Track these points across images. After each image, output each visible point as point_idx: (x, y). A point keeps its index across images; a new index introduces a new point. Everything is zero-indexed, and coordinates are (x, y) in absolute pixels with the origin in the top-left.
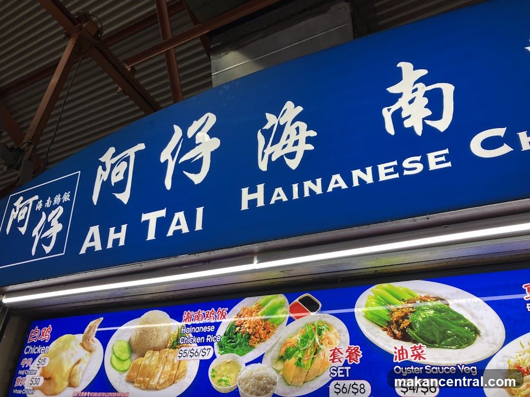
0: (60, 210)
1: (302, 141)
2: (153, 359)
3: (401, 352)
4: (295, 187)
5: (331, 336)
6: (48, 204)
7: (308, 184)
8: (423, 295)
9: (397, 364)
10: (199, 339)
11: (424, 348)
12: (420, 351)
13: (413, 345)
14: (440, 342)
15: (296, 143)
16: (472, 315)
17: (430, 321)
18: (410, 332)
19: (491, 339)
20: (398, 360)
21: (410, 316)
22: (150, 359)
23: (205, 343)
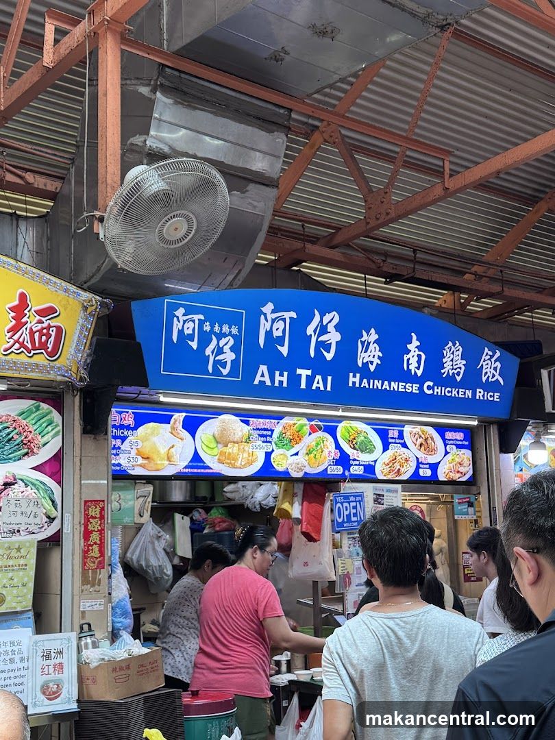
0: (232, 342)
1: (376, 357)
2: (235, 448)
3: (352, 454)
4: (372, 381)
5: (328, 443)
6: (217, 329)
7: (376, 381)
8: (360, 429)
10: (263, 439)
11: (360, 453)
12: (358, 454)
13: (356, 451)
14: (365, 451)
15: (374, 357)
16: (375, 441)
17: (362, 442)
18: (356, 445)
19: (378, 451)
20: (351, 458)
21: (356, 439)
22: (232, 449)
23: (266, 442)
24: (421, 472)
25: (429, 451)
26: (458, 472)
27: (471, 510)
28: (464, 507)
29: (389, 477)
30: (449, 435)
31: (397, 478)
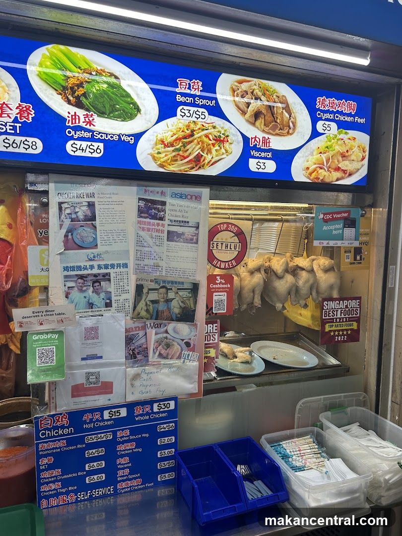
3: (74, 117)
8: (99, 68)
9: (69, 127)
11: (95, 116)
12: (91, 119)
13: (86, 113)
14: (109, 114)
16: (137, 95)
17: (103, 94)
18: (83, 99)
19: (148, 117)
20: (70, 124)
21: (85, 85)
24: (253, 164)
25: (274, 128)
26: (338, 169)
27: (349, 232)
28: (337, 226)
29: (173, 168)
30: (324, 103)
31: (193, 172)
